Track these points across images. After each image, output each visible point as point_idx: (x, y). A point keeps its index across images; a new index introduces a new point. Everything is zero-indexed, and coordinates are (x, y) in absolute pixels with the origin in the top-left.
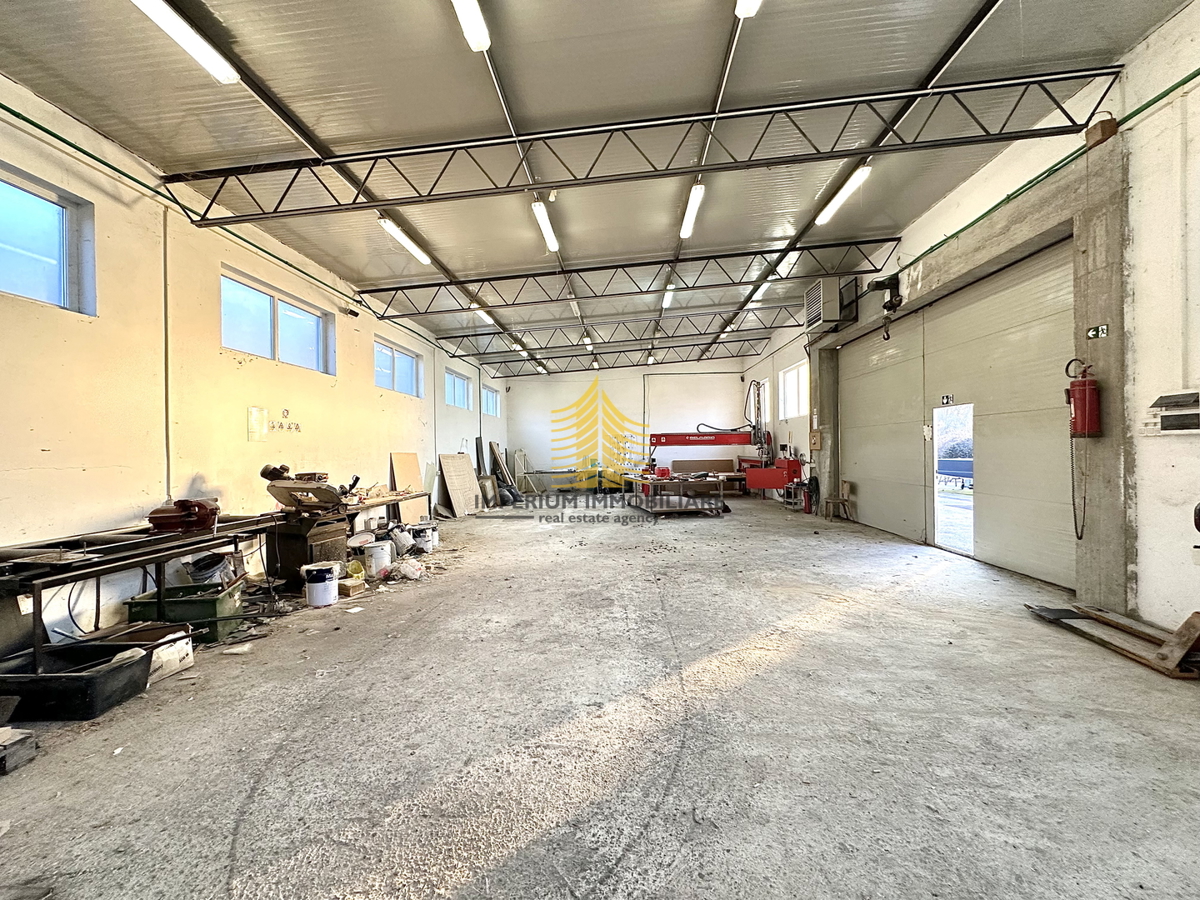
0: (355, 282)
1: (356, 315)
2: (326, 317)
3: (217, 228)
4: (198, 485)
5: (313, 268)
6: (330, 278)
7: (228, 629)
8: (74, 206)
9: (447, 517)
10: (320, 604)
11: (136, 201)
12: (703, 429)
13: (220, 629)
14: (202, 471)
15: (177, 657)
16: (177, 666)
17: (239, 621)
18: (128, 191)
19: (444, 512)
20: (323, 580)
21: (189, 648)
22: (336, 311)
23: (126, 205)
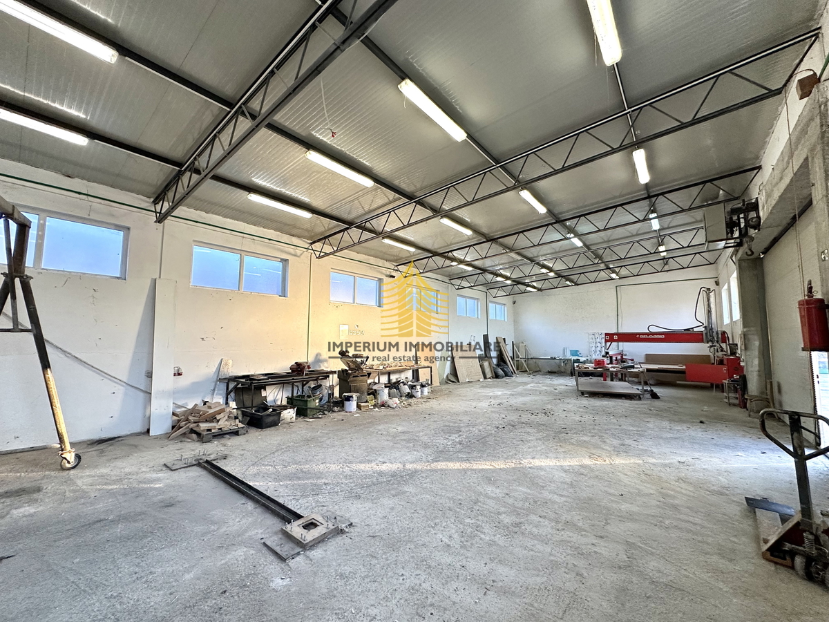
0: (395, 261)
1: (394, 277)
2: (380, 280)
3: (331, 256)
4: (318, 357)
5: (372, 260)
6: (381, 262)
7: (312, 413)
8: (285, 261)
9: (453, 382)
10: (348, 411)
11: (301, 254)
12: (653, 329)
13: (308, 412)
14: (320, 352)
15: (289, 417)
16: (289, 420)
17: (318, 411)
18: (299, 251)
19: (453, 379)
20: (349, 400)
21: (294, 415)
22: (384, 277)
23: (298, 257)
